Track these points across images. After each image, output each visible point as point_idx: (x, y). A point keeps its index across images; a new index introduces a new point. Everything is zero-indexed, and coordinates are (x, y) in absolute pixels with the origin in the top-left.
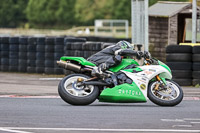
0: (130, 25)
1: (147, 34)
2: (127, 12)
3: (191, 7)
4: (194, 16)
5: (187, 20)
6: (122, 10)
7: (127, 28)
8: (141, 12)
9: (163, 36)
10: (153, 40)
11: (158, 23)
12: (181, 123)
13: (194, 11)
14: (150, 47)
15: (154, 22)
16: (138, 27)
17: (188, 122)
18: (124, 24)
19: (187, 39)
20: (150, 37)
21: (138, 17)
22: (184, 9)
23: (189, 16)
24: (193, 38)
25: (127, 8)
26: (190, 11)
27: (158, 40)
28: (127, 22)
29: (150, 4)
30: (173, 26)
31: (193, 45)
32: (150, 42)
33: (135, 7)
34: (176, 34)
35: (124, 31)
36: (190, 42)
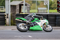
0: (5, 8)
1: (10, 11)
2: (4, 4)
3: (23, 2)
4: (24, 5)
5: (22, 6)
6: (2, 3)
7: (4, 9)
8: (8, 4)
9: (15, 11)
10: (12, 12)
11: (13, 7)
12: (20, 37)
13: (24, 4)
14: (11, 14)
15: (12, 7)
16: (7, 9)
17: (22, 37)
18: (3, 8)
19: (22, 12)
20: (11, 11)
21: (7, 6)
22: (21, 3)
23: (23, 5)
24: (24, 12)
25: (4, 3)
26: (23, 3)
27: (13, 12)
28: (4, 7)
29: (11, 2)
30: (18, 8)
31: (24, 13)
32: (11, 13)
33: (6, 2)
34: (19, 10)
35: (3, 10)
36: (23, 13)
